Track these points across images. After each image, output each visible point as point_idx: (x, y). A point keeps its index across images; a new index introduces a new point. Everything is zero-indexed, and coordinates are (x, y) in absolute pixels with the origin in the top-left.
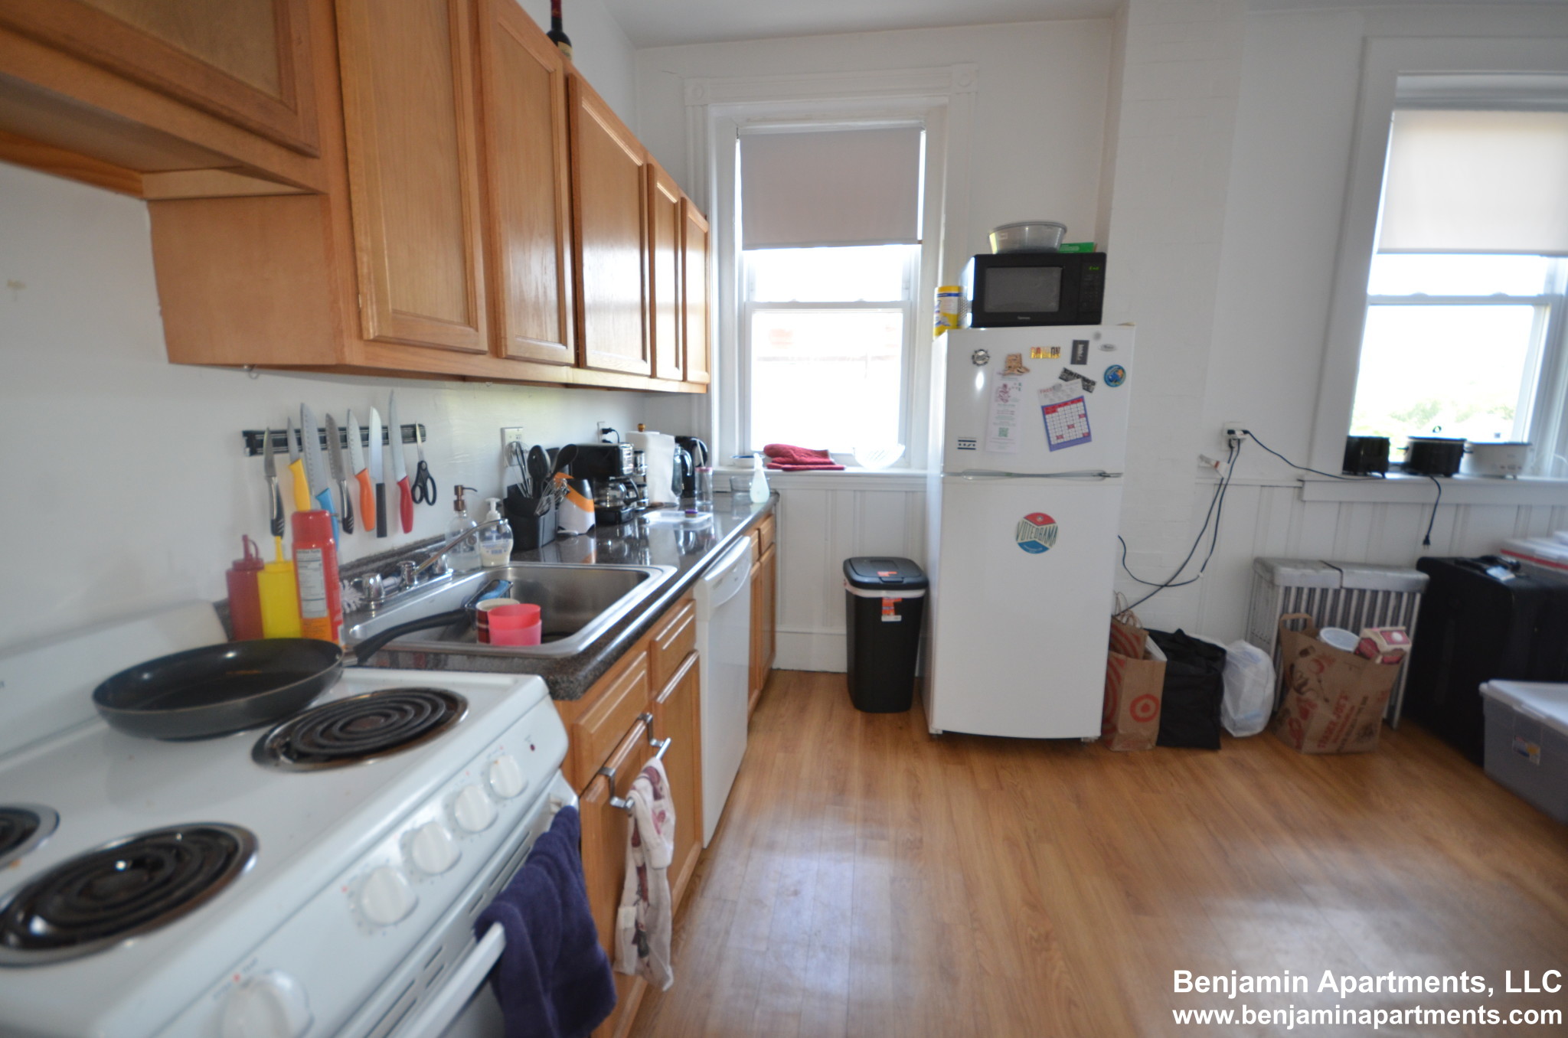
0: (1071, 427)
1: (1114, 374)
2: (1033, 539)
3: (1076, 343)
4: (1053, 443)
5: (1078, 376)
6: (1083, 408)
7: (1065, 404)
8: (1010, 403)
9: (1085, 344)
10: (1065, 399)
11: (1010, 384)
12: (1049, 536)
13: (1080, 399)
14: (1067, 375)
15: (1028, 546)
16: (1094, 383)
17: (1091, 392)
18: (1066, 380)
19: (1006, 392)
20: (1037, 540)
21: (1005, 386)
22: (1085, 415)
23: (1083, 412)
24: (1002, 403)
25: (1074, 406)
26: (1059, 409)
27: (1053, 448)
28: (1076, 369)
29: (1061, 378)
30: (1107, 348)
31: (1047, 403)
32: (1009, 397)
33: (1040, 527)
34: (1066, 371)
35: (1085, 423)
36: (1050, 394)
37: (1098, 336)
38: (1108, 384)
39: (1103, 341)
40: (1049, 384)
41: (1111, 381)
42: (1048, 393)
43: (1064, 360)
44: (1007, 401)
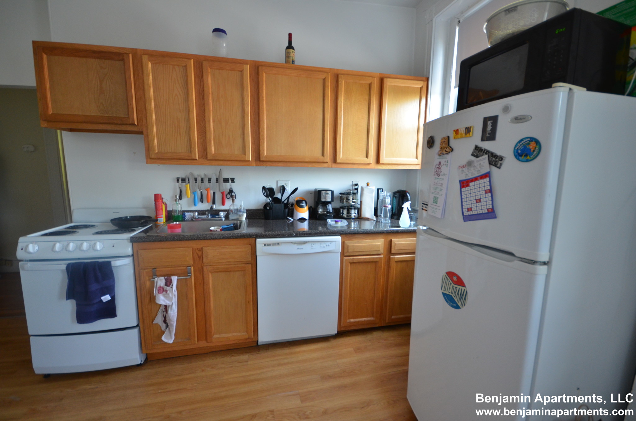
0: (478, 201)
1: (525, 147)
2: (450, 294)
3: (486, 120)
4: (465, 214)
5: (487, 152)
6: (488, 183)
7: (476, 179)
8: (440, 177)
9: (494, 119)
10: (476, 175)
11: (443, 161)
12: (461, 297)
13: (487, 175)
14: (478, 152)
15: (447, 297)
16: (501, 158)
17: (499, 168)
18: (477, 157)
19: (440, 168)
20: (453, 295)
21: (440, 163)
22: (491, 191)
23: (489, 188)
24: (437, 177)
25: (482, 181)
26: (471, 184)
27: (467, 218)
28: (487, 145)
29: (473, 155)
30: (518, 119)
31: (464, 178)
32: (441, 172)
33: (455, 286)
34: (477, 148)
35: (490, 198)
36: (465, 170)
37: (506, 109)
38: (518, 159)
39: (514, 113)
40: (464, 162)
41: (521, 155)
42: (464, 169)
43: (476, 139)
44: (440, 175)
